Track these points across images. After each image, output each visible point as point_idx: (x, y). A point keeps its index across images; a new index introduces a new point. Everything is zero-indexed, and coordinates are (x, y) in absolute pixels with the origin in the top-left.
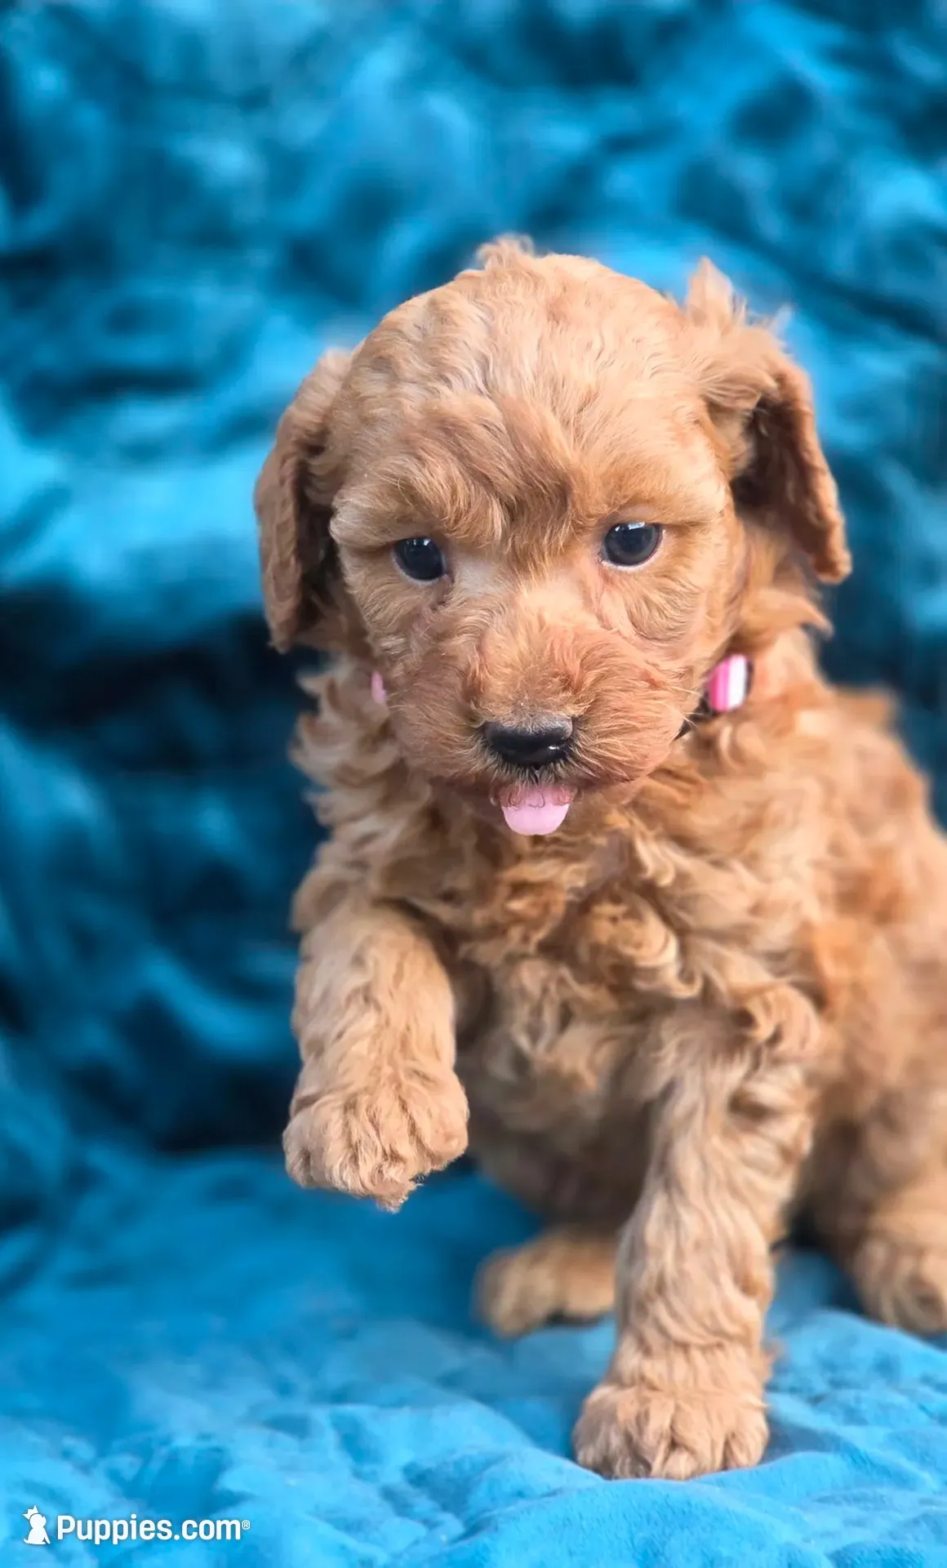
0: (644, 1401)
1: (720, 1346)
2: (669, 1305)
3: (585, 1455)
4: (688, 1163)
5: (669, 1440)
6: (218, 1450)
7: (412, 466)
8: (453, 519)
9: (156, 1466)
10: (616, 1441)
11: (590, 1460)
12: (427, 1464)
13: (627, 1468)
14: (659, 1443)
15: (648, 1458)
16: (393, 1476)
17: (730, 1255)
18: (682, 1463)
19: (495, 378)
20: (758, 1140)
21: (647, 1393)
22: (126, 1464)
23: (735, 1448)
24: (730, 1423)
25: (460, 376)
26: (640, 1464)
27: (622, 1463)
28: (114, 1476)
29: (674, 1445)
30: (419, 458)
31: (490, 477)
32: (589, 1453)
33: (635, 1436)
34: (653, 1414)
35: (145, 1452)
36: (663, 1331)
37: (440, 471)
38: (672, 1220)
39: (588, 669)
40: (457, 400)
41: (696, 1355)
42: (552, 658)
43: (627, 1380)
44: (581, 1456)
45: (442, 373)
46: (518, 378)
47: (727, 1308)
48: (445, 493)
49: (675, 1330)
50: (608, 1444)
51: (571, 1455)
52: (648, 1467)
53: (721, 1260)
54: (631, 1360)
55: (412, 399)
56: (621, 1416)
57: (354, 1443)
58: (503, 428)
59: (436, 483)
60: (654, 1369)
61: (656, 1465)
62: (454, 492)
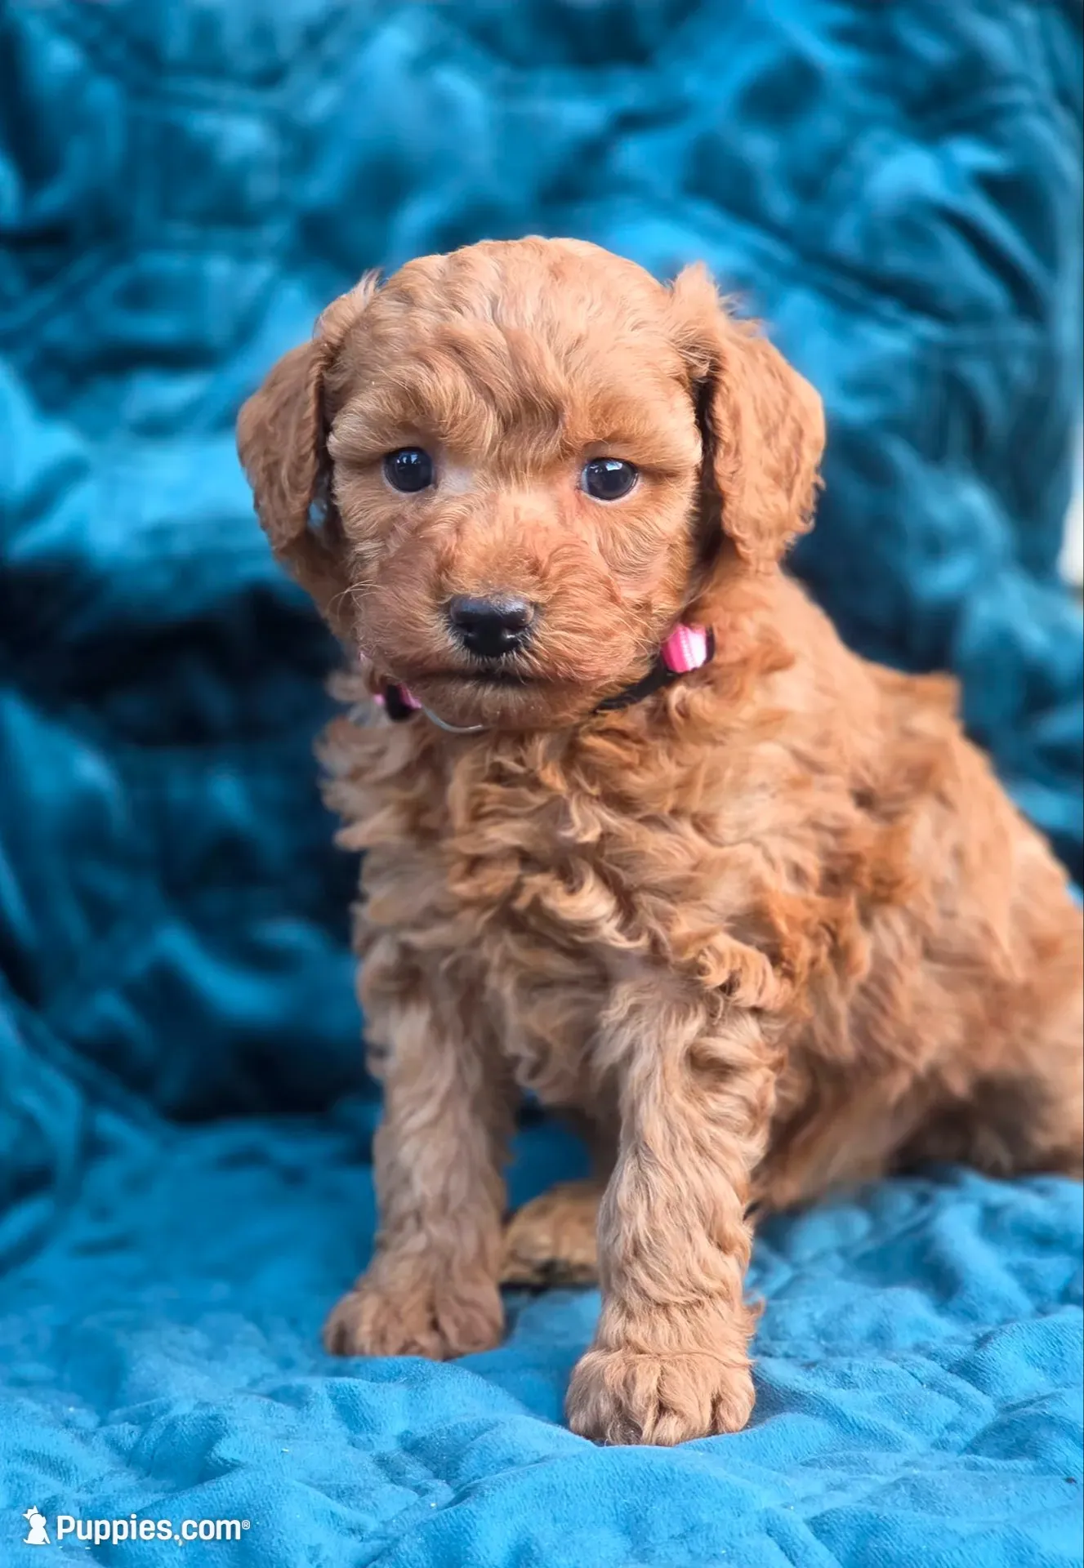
0: (631, 1365)
1: (699, 1303)
2: (645, 1266)
3: (577, 1421)
4: (652, 1124)
5: (656, 1404)
6: (215, 1418)
7: (422, 371)
8: (449, 423)
9: (154, 1434)
10: (606, 1407)
11: (582, 1426)
12: (421, 1433)
13: (618, 1434)
14: (647, 1406)
15: (639, 1423)
16: (388, 1444)
17: (701, 1212)
18: (671, 1427)
19: (501, 316)
20: (722, 1098)
21: (633, 1356)
22: (126, 1433)
23: (723, 1412)
24: (714, 1383)
25: (473, 309)
26: (631, 1429)
27: (612, 1429)
28: (114, 1444)
29: (662, 1409)
30: (430, 366)
31: (493, 389)
32: (581, 1419)
33: (623, 1398)
34: (639, 1375)
35: (143, 1420)
36: (643, 1293)
37: (448, 381)
38: (642, 1182)
39: (557, 560)
40: (466, 326)
41: (676, 1313)
42: (522, 545)
43: (613, 1343)
44: (572, 1422)
45: (456, 303)
46: (520, 317)
47: (704, 1265)
48: (447, 401)
49: (655, 1291)
50: (598, 1411)
51: (564, 1422)
52: (639, 1431)
53: (693, 1218)
54: (615, 1325)
55: (426, 322)
56: (608, 1380)
57: (350, 1413)
58: (507, 352)
59: (441, 388)
60: (638, 1332)
61: (647, 1429)
62: (456, 397)
